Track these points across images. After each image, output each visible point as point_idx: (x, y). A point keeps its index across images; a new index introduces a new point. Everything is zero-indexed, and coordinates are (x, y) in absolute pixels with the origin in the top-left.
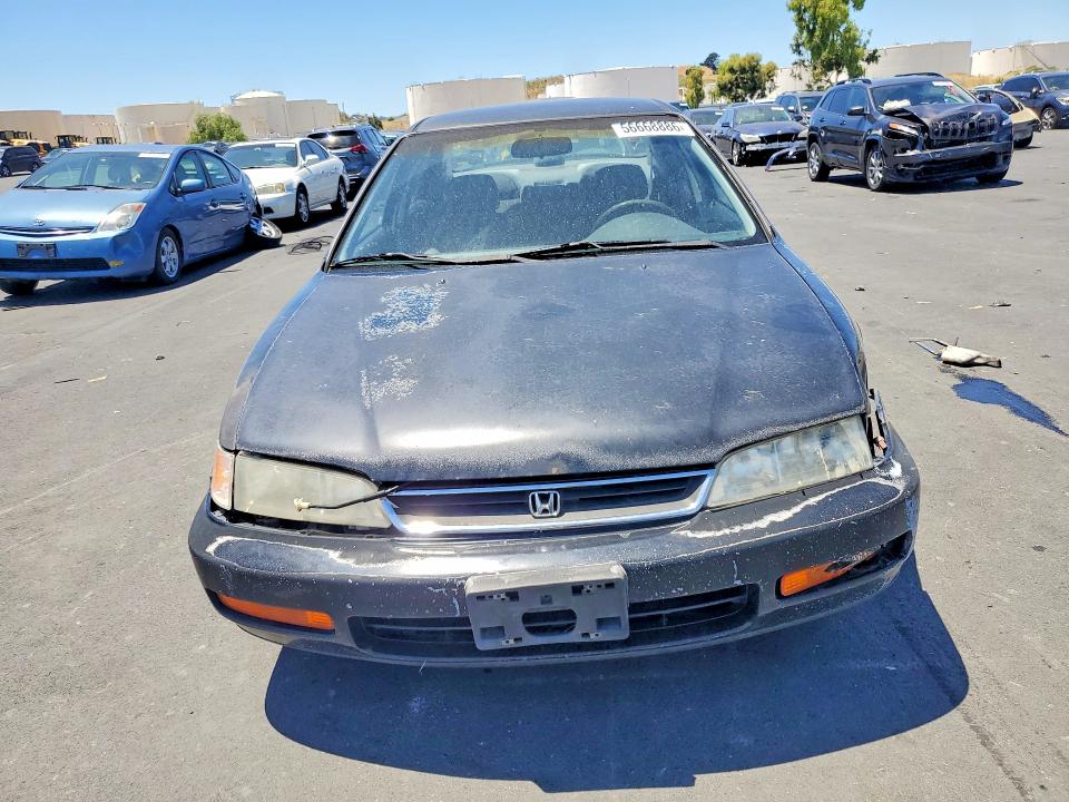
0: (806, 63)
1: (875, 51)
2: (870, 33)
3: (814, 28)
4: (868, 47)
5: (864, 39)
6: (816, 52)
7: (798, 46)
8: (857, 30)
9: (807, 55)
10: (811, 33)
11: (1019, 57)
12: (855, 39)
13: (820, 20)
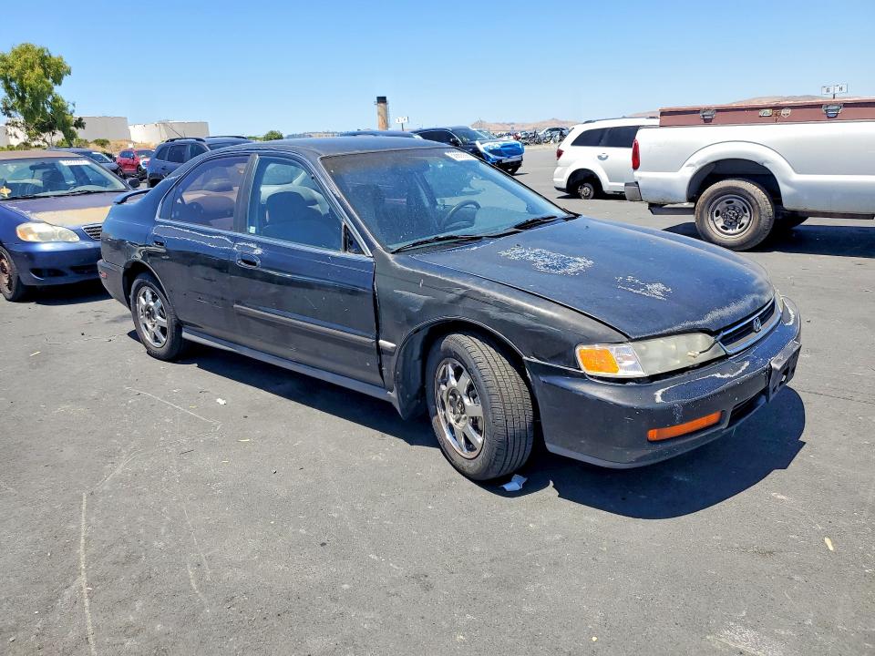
0: (19, 125)
1: (80, 119)
2: (74, 105)
3: (23, 96)
4: (74, 115)
5: (70, 108)
6: (29, 115)
7: (7, 109)
8: (63, 101)
9: (20, 118)
10: (22, 99)
11: (163, 130)
12: (64, 108)
13: (28, 89)
